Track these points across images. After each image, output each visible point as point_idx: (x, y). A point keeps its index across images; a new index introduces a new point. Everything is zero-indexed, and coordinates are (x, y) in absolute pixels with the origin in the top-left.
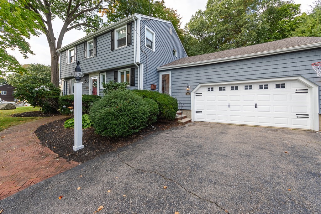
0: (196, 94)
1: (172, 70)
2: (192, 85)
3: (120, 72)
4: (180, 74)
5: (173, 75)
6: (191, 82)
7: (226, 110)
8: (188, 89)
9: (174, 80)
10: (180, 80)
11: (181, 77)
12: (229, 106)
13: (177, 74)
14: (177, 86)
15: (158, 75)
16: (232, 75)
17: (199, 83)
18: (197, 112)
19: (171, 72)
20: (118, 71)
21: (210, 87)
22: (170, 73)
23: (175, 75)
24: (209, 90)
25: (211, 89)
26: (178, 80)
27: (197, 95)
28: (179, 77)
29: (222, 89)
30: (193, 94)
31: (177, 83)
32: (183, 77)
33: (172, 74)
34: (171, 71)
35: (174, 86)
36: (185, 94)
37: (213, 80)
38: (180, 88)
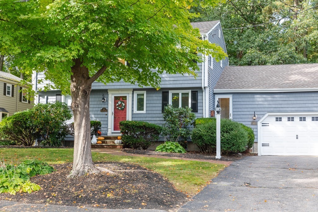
0: (262, 124)
1: (234, 94)
2: (259, 113)
3: (171, 93)
4: (243, 100)
5: (235, 100)
6: (258, 110)
7: (295, 142)
8: (254, 118)
9: (236, 106)
10: (244, 106)
11: (245, 103)
12: (297, 138)
13: (240, 100)
14: (239, 113)
15: (214, 99)
16: (301, 106)
17: (267, 112)
18: (263, 145)
19: (233, 96)
20: (170, 91)
21: (279, 117)
22: (230, 97)
23: (237, 100)
24: (277, 120)
25: (279, 119)
26: (241, 106)
27: (264, 125)
28: (242, 103)
29: (291, 119)
30: (259, 124)
31: (240, 110)
32: (248, 103)
33: (233, 98)
34: (231, 95)
35: (236, 113)
36: (250, 123)
37: (281, 109)
38: (244, 116)
